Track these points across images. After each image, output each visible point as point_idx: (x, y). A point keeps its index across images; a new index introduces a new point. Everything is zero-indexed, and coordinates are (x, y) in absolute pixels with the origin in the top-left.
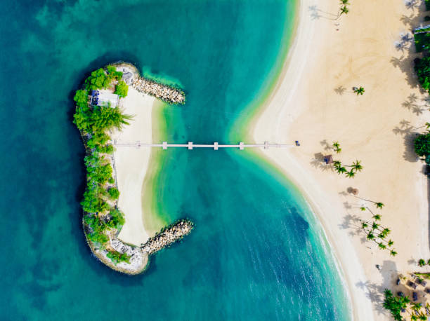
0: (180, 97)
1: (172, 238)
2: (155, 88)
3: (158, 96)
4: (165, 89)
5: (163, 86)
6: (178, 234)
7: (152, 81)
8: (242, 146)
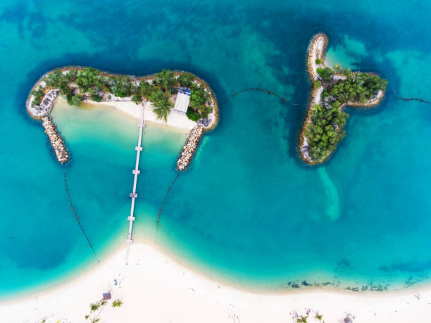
0: (181, 167)
1: (54, 145)
2: (192, 146)
3: (185, 148)
4: (190, 155)
5: (194, 153)
6: (57, 152)
7: (198, 143)
8: (131, 218)
